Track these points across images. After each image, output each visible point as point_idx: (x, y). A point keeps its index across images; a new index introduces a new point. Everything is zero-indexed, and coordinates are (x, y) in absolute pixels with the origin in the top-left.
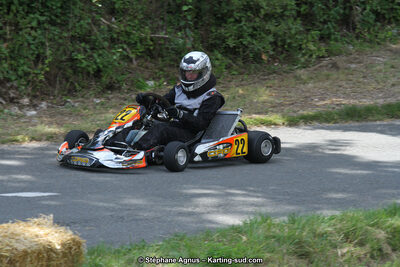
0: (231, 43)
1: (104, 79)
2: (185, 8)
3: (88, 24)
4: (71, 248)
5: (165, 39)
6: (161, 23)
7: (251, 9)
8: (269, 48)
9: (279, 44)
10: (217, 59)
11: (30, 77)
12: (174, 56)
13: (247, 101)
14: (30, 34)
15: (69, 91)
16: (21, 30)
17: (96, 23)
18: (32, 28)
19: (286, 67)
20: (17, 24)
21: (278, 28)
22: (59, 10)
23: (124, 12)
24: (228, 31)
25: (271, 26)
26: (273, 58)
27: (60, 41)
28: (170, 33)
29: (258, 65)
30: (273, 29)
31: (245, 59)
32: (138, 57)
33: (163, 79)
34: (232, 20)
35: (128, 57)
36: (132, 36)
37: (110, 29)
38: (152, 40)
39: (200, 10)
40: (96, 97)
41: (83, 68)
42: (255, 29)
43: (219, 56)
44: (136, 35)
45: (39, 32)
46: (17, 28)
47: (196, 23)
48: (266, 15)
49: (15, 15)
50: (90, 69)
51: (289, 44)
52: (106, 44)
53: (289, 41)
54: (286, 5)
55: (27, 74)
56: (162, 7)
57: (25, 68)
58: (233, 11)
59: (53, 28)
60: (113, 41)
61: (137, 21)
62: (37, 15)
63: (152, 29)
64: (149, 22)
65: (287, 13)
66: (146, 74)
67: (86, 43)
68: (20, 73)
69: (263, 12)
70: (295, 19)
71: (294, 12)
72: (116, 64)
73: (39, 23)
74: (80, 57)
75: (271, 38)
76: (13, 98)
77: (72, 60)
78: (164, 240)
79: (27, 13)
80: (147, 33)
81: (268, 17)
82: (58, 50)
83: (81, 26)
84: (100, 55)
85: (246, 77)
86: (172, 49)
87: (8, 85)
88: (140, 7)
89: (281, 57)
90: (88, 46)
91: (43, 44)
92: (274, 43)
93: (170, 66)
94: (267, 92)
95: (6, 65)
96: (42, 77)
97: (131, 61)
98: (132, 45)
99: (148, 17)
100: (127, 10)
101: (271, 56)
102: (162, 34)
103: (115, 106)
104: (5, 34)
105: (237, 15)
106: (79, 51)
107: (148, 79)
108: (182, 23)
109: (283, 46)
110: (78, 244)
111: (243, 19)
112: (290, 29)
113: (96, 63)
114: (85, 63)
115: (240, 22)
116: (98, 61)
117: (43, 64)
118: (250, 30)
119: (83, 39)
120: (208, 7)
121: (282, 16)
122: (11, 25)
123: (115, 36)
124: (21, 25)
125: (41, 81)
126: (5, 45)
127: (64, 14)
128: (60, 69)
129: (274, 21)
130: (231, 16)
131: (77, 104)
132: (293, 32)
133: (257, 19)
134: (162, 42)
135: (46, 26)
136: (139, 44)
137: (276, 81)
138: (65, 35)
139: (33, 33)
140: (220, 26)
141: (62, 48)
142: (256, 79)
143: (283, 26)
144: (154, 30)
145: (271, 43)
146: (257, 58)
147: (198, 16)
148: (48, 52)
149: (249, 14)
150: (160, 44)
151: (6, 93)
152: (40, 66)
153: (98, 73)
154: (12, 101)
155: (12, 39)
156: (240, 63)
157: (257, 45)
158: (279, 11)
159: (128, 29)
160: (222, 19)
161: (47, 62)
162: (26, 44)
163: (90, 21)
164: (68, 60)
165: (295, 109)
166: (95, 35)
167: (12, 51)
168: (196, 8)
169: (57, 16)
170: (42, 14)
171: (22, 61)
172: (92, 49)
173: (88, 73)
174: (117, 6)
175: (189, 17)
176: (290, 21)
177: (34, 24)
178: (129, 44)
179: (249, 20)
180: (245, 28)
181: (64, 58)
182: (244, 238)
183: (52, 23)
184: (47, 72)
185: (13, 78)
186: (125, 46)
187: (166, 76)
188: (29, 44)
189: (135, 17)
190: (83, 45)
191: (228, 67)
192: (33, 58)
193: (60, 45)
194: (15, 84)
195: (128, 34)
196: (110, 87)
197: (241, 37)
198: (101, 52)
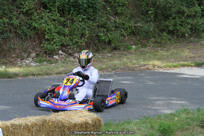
0: (171, 28)
1: (112, 45)
2: (150, 12)
3: (105, 19)
4: (96, 123)
5: (141, 27)
6: (139, 19)
7: (180, 13)
8: (189, 31)
9: (194, 29)
10: (165, 36)
11: (79, 44)
12: (144, 35)
13: (178, 55)
14: (78, 24)
15: (97, 50)
16: (75, 22)
17: (108, 19)
18: (79, 21)
19: (196, 40)
20: (73, 20)
21: (193, 22)
22: (92, 13)
23: (122, 14)
24: (170, 23)
25: (189, 21)
26: (191, 35)
27: (92, 27)
28: (143, 24)
29: (184, 39)
30: (190, 22)
31: (178, 36)
32: (128, 35)
33: (140, 45)
34: (171, 18)
35: (123, 35)
36: (125, 25)
37: (115, 22)
38: (134, 27)
39: (157, 13)
40: (109, 53)
41: (103, 40)
42: (182, 22)
43: (166, 34)
44: (127, 25)
45: (83, 23)
46: (73, 21)
47: (155, 19)
48: (187, 16)
49: (72, 15)
50: (106, 40)
51: (198, 29)
52: (113, 29)
53: (198, 28)
54: (197, 11)
55: (77, 42)
56: (139, 12)
57: (76, 40)
58: (172, 14)
59: (89, 21)
60: (116, 27)
61: (127, 18)
62: (82, 16)
63: (134, 22)
64: (133, 19)
65: (197, 15)
66: (132, 43)
67: (105, 28)
68: (74, 42)
69: (186, 14)
70: (201, 18)
71: (200, 14)
72: (118, 38)
73: (83, 19)
74: (101, 34)
75: (189, 26)
76: (71, 54)
77: (98, 36)
78: (139, 119)
79: (78, 14)
80: (132, 23)
81: (188, 16)
82: (91, 31)
83: (102, 20)
84: (110, 34)
85: (178, 44)
86: (144, 31)
87: (69, 47)
88: (129, 12)
89: (194, 35)
90: (105, 30)
91: (84, 29)
92: (191, 29)
93: (143, 39)
94: (188, 51)
95: (67, 38)
96: (84, 44)
97: (125, 36)
98: (126, 29)
99: (132, 16)
100: (123, 13)
101: (189, 35)
102: (139, 24)
103: (117, 57)
104: (67, 24)
105: (173, 15)
106: (101, 32)
107: (133, 45)
108: (149, 19)
109: (195, 30)
110: (100, 121)
111: (177, 18)
112: (198, 22)
113: (108, 37)
114: (104, 38)
115: (175, 18)
116: (110, 36)
117: (85, 38)
118: (180, 23)
119: (102, 26)
120: (160, 12)
121: (195, 16)
122: (70, 20)
123: (117, 25)
124: (74, 20)
125: (83, 46)
126: (67, 29)
127: (94, 15)
128: (92, 40)
129: (191, 18)
130: (171, 16)
131: (100, 56)
132: (200, 23)
133: (183, 18)
134: (139, 28)
135: (86, 20)
136: (128, 29)
137: (192, 46)
138: (94, 24)
139: (80, 24)
140: (166, 20)
141: (93, 31)
142: (183, 45)
143: (195, 21)
144: (136, 23)
145: (189, 29)
146: (183, 35)
147: (156, 16)
148: (87, 32)
149: (179, 15)
150: (138, 29)
151: (68, 51)
152: (83, 39)
153: (110, 42)
154: (70, 54)
155: (70, 26)
156: (175, 38)
157: (183, 30)
158: (193, 14)
159: (124, 22)
160: (167, 18)
161: (86, 37)
162: (77, 29)
163: (106, 18)
164: (96, 36)
165: (201, 59)
166: (108, 25)
167: (70, 32)
168: (155, 12)
169: (91, 16)
170: (84, 15)
171: (75, 37)
172: (107, 31)
173: (105, 42)
174: (118, 11)
175: (152, 17)
176: (198, 19)
177: (81, 19)
178: (124, 29)
179: (179, 18)
180: (178, 21)
181: (94, 35)
182: (176, 118)
183: (89, 19)
184: (86, 42)
185: (71, 44)
186: (122, 30)
187: (141, 44)
188: (78, 29)
189: (127, 17)
190: (103, 29)
191: (170, 40)
192: (80, 35)
193: (93, 29)
194: (72, 47)
195: (124, 24)
196: (115, 49)
197: (176, 25)
198: (111, 32)
